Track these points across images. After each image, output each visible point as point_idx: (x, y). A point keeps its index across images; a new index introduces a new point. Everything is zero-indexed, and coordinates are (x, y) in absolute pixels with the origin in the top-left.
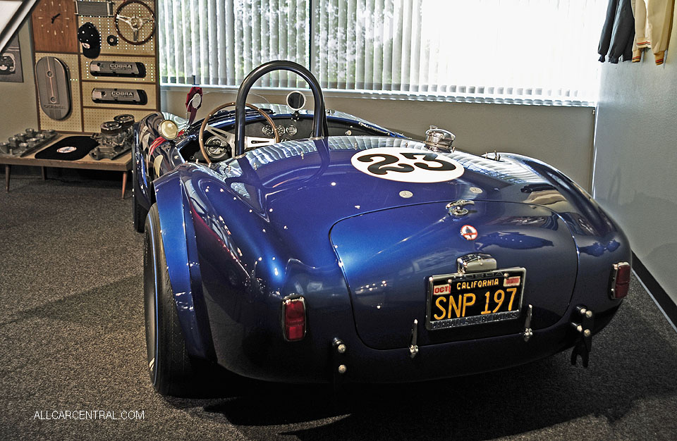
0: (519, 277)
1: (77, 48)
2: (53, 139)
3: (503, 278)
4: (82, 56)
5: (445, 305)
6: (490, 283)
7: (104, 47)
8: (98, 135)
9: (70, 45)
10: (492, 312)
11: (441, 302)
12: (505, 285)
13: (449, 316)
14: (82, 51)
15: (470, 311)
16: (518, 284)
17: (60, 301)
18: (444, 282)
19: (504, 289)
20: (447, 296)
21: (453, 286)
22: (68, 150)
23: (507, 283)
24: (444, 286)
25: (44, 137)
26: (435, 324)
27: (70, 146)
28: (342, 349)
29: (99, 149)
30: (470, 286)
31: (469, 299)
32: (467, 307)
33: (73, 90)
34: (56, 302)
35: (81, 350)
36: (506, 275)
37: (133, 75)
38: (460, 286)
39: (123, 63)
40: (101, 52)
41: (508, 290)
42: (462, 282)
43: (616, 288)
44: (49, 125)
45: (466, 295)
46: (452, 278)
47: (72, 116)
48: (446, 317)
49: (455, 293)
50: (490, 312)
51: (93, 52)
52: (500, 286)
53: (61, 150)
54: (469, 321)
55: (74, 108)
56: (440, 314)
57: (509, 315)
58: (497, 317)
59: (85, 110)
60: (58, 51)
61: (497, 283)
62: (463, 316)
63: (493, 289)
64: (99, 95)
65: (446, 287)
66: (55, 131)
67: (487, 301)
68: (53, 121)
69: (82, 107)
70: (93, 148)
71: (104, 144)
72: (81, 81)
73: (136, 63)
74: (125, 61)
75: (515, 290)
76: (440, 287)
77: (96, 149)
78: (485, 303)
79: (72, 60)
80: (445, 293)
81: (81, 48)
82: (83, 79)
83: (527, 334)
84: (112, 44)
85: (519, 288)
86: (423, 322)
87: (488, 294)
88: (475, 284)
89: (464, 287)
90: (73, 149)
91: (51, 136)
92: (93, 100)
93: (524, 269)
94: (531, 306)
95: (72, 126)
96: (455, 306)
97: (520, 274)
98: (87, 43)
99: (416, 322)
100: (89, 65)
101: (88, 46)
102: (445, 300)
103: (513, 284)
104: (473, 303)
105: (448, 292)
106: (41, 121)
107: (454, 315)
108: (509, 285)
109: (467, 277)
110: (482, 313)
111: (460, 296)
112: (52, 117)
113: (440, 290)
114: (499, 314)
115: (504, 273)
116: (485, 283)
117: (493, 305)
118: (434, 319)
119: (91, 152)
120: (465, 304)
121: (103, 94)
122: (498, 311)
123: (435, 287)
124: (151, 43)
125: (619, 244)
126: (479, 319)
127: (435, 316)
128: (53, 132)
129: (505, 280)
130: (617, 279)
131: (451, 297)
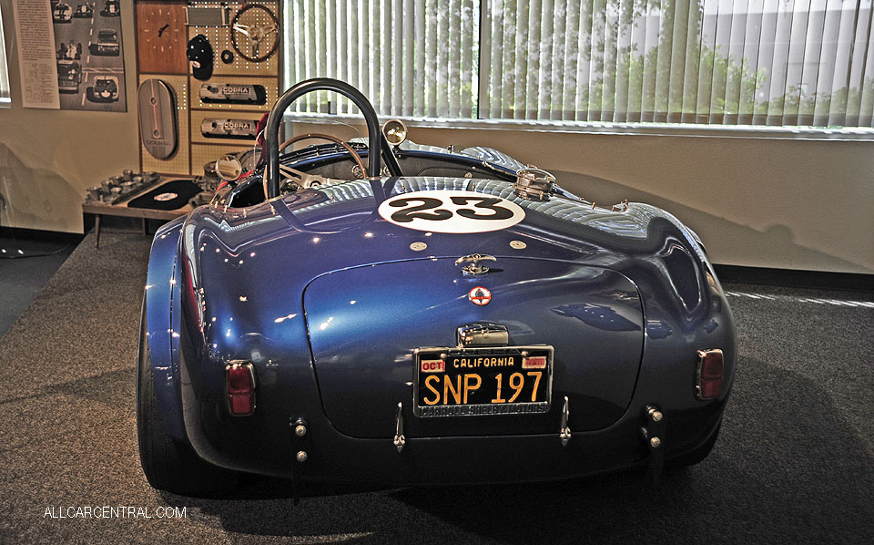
0: (545, 357)
1: (186, 67)
2: (154, 182)
3: (521, 357)
4: (192, 77)
5: (440, 386)
6: (501, 362)
7: (218, 66)
8: (201, 178)
9: (179, 64)
10: (507, 402)
11: (432, 382)
12: (524, 366)
13: (445, 402)
14: (192, 72)
15: (474, 397)
16: (543, 367)
17: (96, 377)
18: (435, 356)
19: (524, 372)
20: (440, 375)
21: (448, 361)
22: (167, 197)
23: (527, 364)
24: (436, 361)
25: (142, 181)
26: (425, 410)
27: (170, 192)
28: (300, 431)
29: (201, 197)
30: (472, 363)
31: (472, 382)
32: (469, 391)
33: (180, 121)
34: (91, 377)
35: (93, 433)
36: (524, 353)
37: (250, 102)
38: (458, 363)
39: (237, 86)
40: (214, 73)
41: (529, 374)
42: (460, 358)
43: (702, 385)
44: (152, 166)
45: (467, 376)
46: (446, 352)
47: (178, 155)
48: (441, 402)
49: (452, 372)
50: (504, 401)
51: (204, 73)
52: (517, 367)
53: (159, 198)
54: (474, 410)
55: (181, 144)
56: (432, 397)
57: (532, 407)
58: (515, 408)
59: (193, 147)
60: (165, 71)
61: (512, 363)
62: (465, 402)
63: (506, 371)
64: (210, 129)
65: (439, 364)
66: (156, 173)
67: (499, 386)
68: (156, 160)
69: (191, 143)
70: (194, 196)
71: (207, 190)
72: (190, 109)
73: (254, 86)
74: (241, 83)
75: (539, 375)
76: (429, 362)
77: (197, 197)
78: (496, 388)
79: (179, 83)
80: (437, 370)
81: (191, 68)
82: (192, 107)
83: (563, 435)
84: (225, 61)
85: (545, 372)
86: (408, 405)
87: (499, 378)
88: (479, 362)
89: (463, 365)
90: (173, 196)
91: (151, 179)
92: (204, 134)
93: (551, 347)
94: (566, 398)
95: (178, 169)
96: (452, 388)
97: (546, 353)
98: (196, 60)
99: (400, 405)
100: (201, 89)
101: (198, 65)
102: (438, 380)
103: (537, 367)
104: (478, 386)
105: (441, 370)
106: (143, 160)
107: (451, 400)
108: (530, 367)
109: (467, 351)
110: (493, 401)
111: (459, 377)
112: (155, 155)
113: (430, 366)
114: (517, 404)
115: (521, 350)
116: (494, 362)
117: (507, 393)
118: (424, 404)
119: (190, 201)
120: (467, 388)
121: (214, 125)
122: (516, 401)
123: (423, 362)
124: (273, 60)
125: (717, 325)
126: (489, 409)
127: (426, 399)
128: (154, 174)
129: (524, 360)
130: (702, 371)
131: (447, 377)
